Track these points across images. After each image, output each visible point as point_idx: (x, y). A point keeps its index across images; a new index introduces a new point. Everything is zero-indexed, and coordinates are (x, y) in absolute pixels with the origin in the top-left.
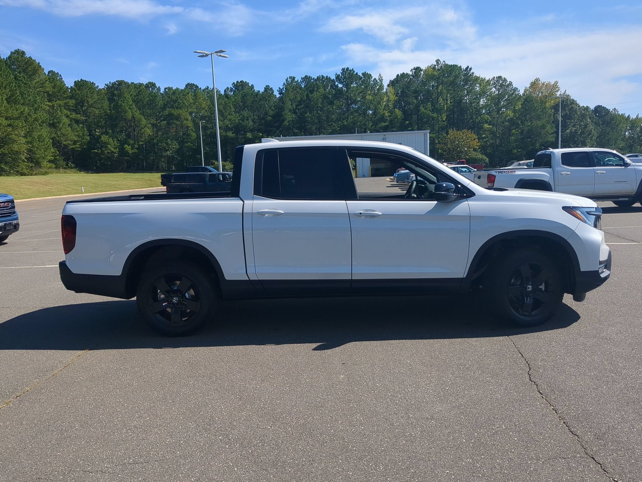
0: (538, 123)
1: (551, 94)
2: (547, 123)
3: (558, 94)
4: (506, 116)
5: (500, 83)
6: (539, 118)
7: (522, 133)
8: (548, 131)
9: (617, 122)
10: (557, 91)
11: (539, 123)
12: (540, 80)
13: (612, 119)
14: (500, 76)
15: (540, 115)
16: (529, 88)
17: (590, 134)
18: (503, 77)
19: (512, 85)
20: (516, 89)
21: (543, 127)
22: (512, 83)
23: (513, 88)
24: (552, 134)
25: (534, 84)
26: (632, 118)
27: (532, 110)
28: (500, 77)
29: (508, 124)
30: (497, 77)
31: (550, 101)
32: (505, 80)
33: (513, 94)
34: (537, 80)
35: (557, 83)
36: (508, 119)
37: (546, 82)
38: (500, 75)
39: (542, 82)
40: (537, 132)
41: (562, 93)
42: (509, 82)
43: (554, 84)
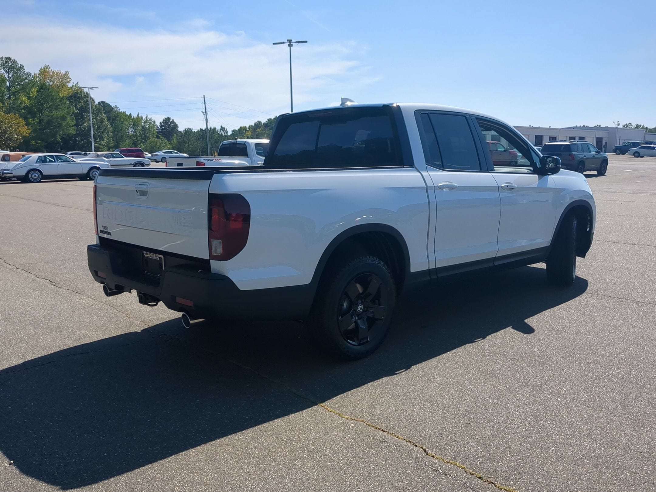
0: (57, 113)
1: (63, 85)
2: (68, 115)
3: (70, 85)
4: (21, 103)
5: (10, 65)
6: (57, 108)
7: (40, 122)
8: (69, 123)
9: (121, 119)
10: (69, 82)
11: (60, 114)
12: (50, 68)
13: (117, 116)
14: (10, 58)
15: (59, 105)
16: (38, 74)
17: (105, 129)
18: (12, 59)
19: (24, 69)
20: (28, 74)
21: (64, 118)
22: (23, 66)
23: (26, 72)
24: (73, 126)
25: (44, 71)
26: (134, 117)
27: (50, 99)
28: (8, 58)
29: (24, 112)
30: (5, 58)
31: (63, 91)
32: (15, 62)
33: (26, 79)
34: (47, 67)
35: (68, 73)
36: (24, 107)
37: (57, 70)
38: (9, 56)
39: (53, 71)
40: (58, 123)
41: (74, 85)
42: (21, 65)
43: (65, 74)
